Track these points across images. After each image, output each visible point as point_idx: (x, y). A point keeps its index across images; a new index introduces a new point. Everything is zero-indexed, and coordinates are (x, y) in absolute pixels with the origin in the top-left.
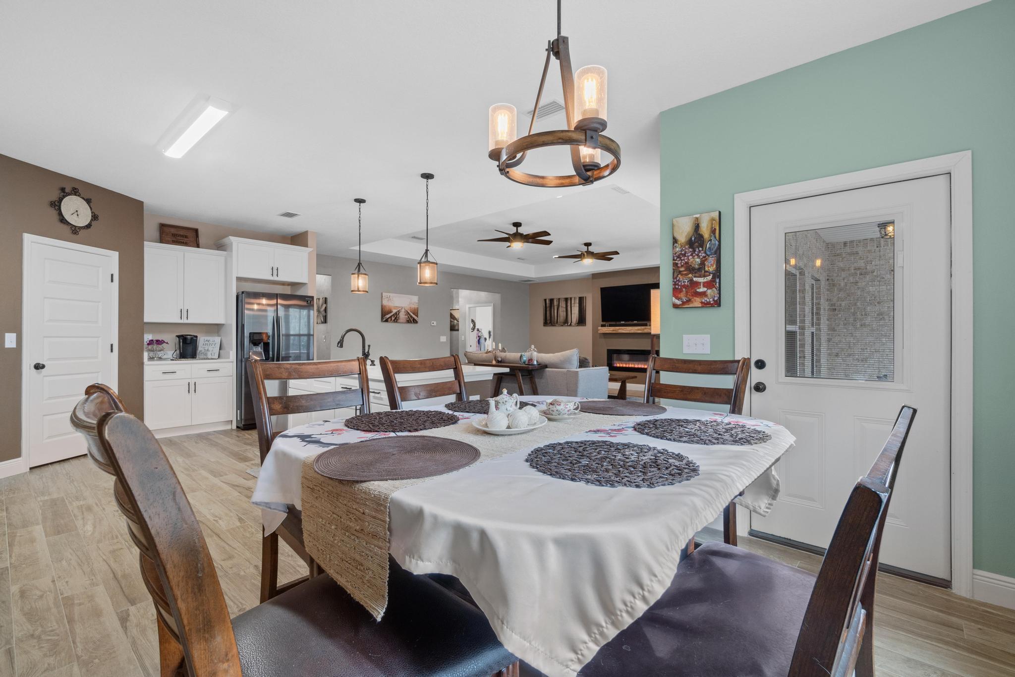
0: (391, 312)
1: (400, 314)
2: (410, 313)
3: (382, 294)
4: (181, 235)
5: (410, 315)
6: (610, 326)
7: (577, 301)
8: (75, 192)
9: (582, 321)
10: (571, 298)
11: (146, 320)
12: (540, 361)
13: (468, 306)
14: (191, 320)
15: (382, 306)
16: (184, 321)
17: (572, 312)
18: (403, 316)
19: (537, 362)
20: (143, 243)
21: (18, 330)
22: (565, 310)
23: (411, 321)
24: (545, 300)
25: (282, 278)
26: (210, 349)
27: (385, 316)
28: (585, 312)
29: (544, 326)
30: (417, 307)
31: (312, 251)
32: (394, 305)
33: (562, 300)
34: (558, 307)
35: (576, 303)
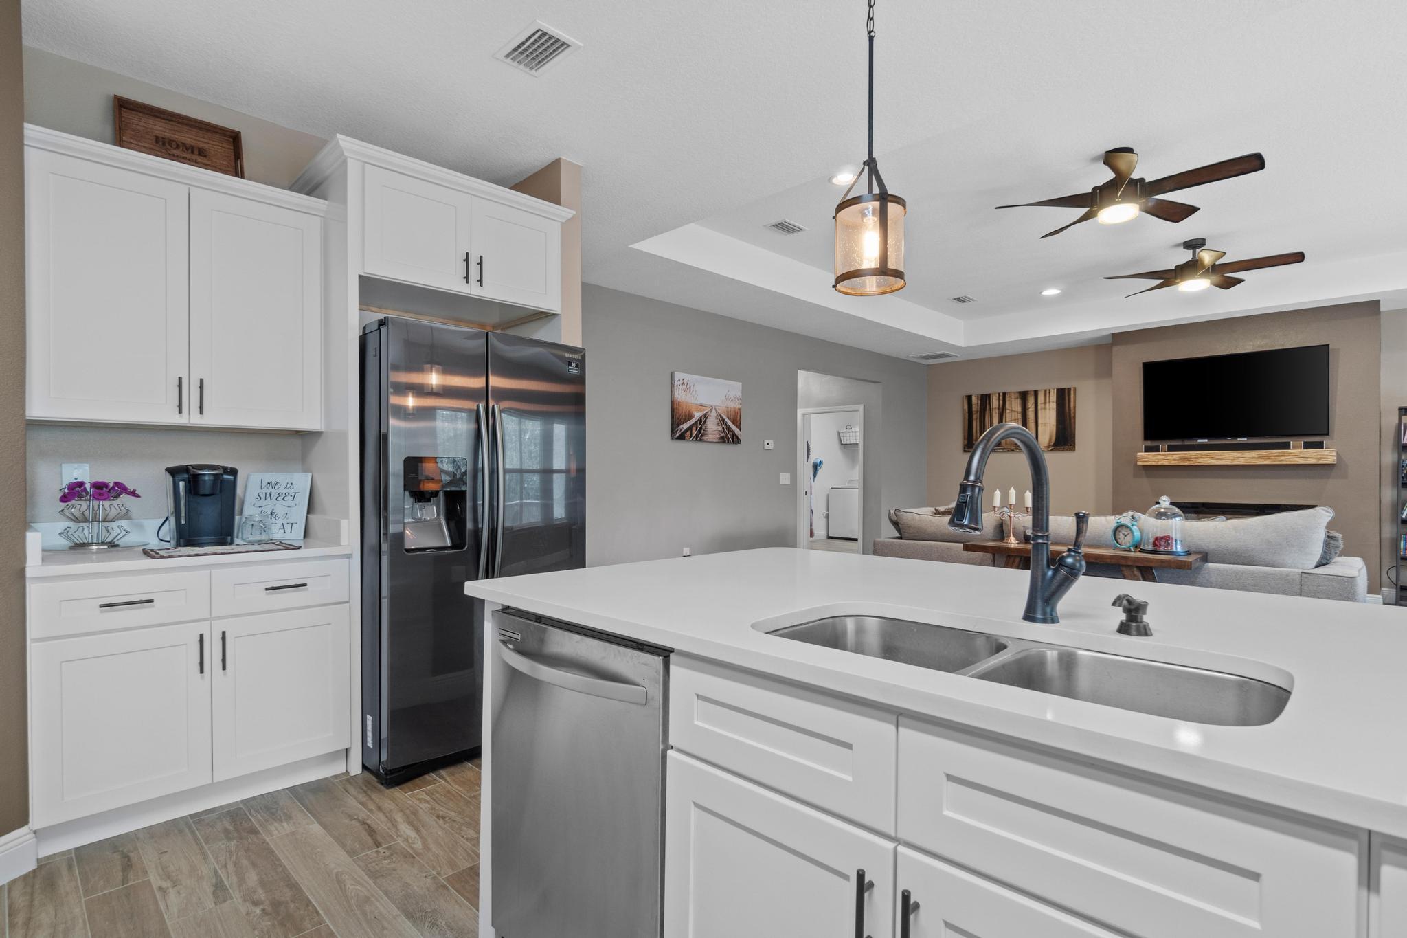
0: (690, 417)
1: (708, 422)
2: (727, 420)
3: (672, 375)
5: (726, 424)
6: (1171, 449)
7: (1053, 398)
9: (1064, 439)
10: (1036, 393)
13: (800, 411)
15: (672, 403)
16: (192, 418)
17: (1040, 421)
18: (712, 427)
20: (23, 125)
22: (1020, 416)
23: (728, 439)
24: (969, 398)
25: (492, 291)
26: (280, 510)
27: (679, 425)
28: (1073, 421)
29: (965, 451)
30: (739, 407)
31: (570, 216)
32: (696, 402)
33: (1013, 396)
34: (1001, 410)
35: (1049, 402)
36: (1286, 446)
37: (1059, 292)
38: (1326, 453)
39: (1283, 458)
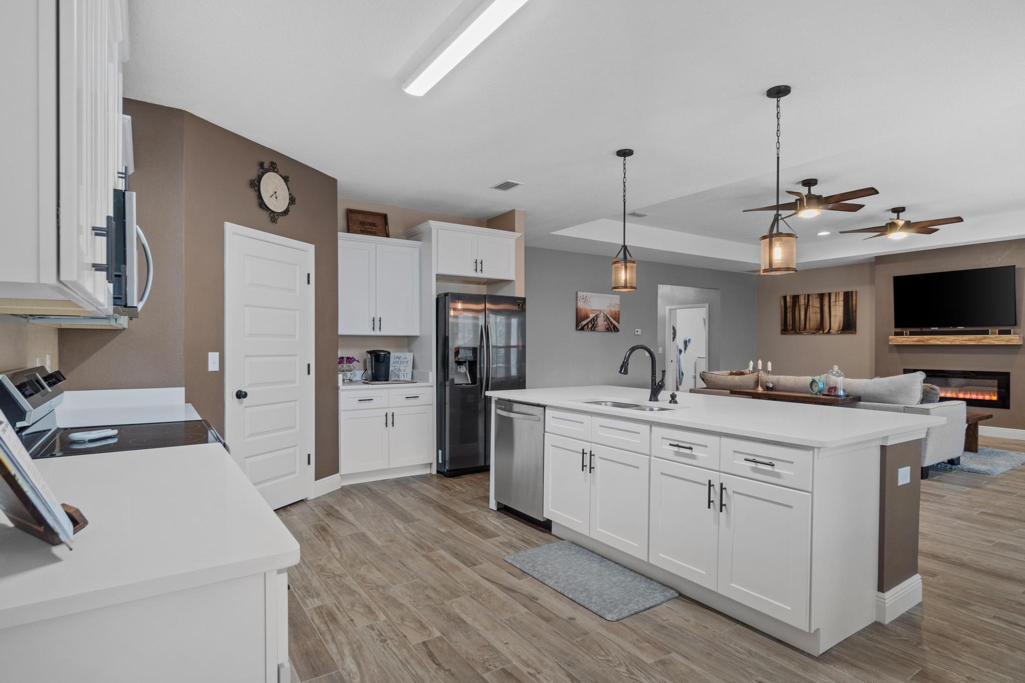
0: (587, 317)
1: (598, 319)
2: (610, 318)
3: (577, 294)
4: (369, 223)
5: (610, 320)
6: (912, 334)
7: (841, 298)
8: (273, 168)
9: (849, 326)
10: (830, 295)
11: (340, 332)
12: (848, 390)
13: (668, 308)
14: (384, 332)
15: (577, 309)
16: (377, 333)
17: (832, 314)
18: (601, 322)
19: (844, 391)
20: (337, 234)
21: (220, 348)
22: (818, 310)
23: (611, 329)
24: (785, 298)
25: (487, 274)
26: (402, 368)
27: (580, 322)
28: (854, 314)
29: (782, 334)
30: (618, 310)
31: (519, 236)
32: (591, 308)
33: (814, 297)
34: (806, 306)
35: (839, 301)
36: (986, 333)
37: (829, 233)
38: (1012, 337)
39: (984, 341)
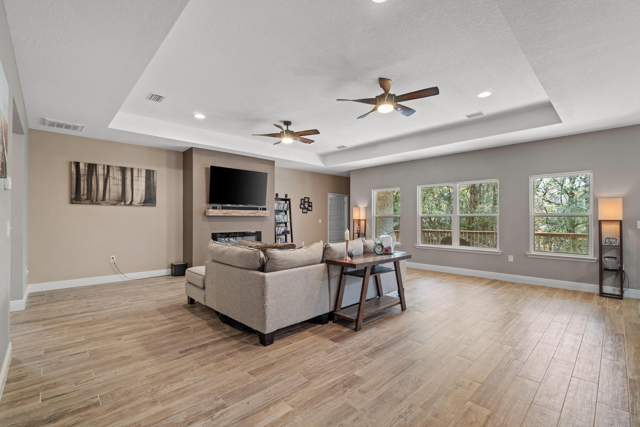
6: (223, 208)
7: (144, 174)
9: (150, 200)
10: (132, 170)
17: (135, 187)
22: (120, 183)
24: (77, 164)
28: (155, 189)
29: (72, 203)
34: (105, 177)
35: (141, 177)
36: (257, 209)
38: (267, 212)
39: (257, 214)
